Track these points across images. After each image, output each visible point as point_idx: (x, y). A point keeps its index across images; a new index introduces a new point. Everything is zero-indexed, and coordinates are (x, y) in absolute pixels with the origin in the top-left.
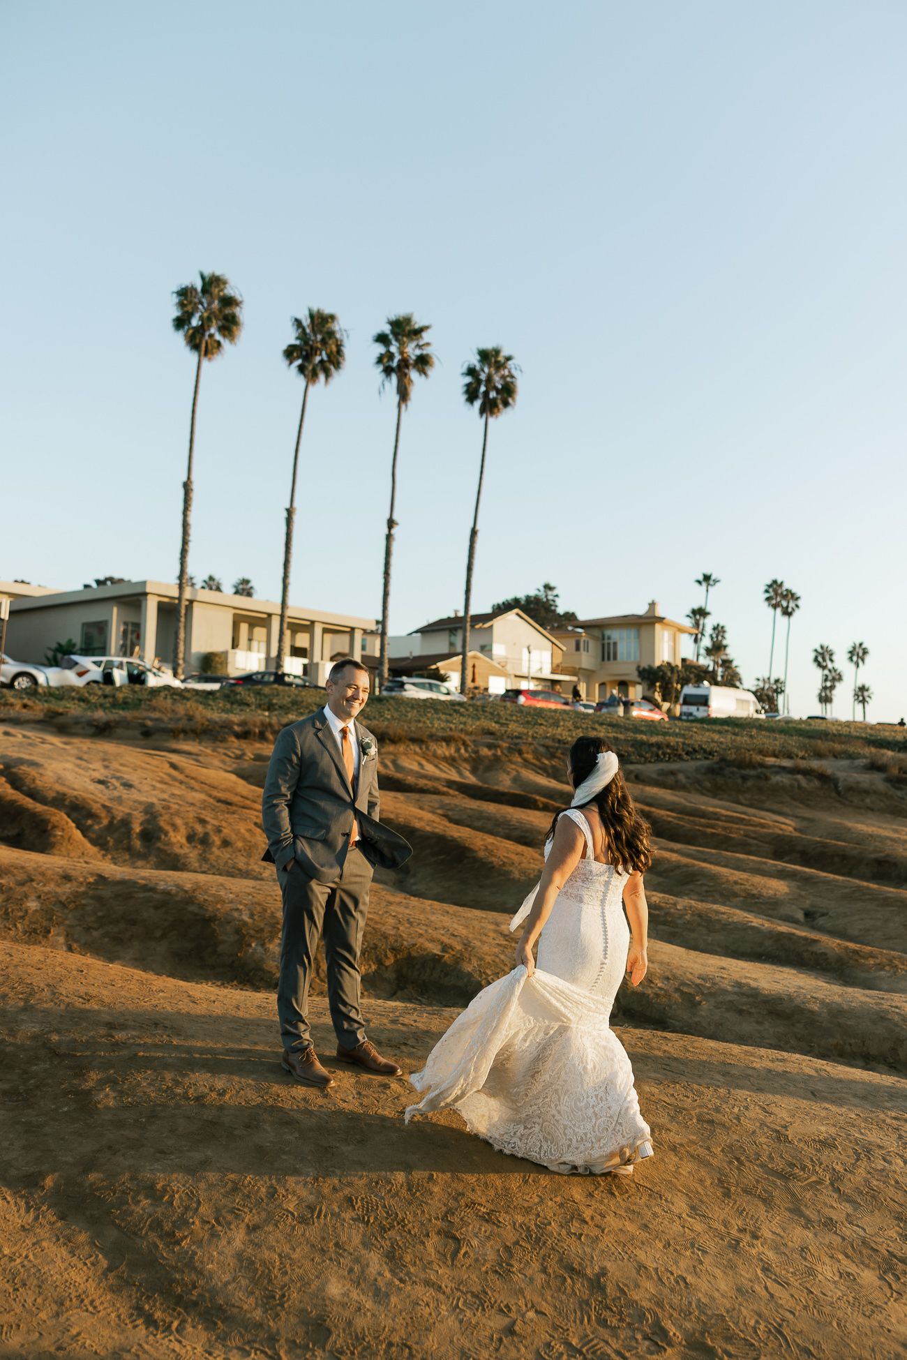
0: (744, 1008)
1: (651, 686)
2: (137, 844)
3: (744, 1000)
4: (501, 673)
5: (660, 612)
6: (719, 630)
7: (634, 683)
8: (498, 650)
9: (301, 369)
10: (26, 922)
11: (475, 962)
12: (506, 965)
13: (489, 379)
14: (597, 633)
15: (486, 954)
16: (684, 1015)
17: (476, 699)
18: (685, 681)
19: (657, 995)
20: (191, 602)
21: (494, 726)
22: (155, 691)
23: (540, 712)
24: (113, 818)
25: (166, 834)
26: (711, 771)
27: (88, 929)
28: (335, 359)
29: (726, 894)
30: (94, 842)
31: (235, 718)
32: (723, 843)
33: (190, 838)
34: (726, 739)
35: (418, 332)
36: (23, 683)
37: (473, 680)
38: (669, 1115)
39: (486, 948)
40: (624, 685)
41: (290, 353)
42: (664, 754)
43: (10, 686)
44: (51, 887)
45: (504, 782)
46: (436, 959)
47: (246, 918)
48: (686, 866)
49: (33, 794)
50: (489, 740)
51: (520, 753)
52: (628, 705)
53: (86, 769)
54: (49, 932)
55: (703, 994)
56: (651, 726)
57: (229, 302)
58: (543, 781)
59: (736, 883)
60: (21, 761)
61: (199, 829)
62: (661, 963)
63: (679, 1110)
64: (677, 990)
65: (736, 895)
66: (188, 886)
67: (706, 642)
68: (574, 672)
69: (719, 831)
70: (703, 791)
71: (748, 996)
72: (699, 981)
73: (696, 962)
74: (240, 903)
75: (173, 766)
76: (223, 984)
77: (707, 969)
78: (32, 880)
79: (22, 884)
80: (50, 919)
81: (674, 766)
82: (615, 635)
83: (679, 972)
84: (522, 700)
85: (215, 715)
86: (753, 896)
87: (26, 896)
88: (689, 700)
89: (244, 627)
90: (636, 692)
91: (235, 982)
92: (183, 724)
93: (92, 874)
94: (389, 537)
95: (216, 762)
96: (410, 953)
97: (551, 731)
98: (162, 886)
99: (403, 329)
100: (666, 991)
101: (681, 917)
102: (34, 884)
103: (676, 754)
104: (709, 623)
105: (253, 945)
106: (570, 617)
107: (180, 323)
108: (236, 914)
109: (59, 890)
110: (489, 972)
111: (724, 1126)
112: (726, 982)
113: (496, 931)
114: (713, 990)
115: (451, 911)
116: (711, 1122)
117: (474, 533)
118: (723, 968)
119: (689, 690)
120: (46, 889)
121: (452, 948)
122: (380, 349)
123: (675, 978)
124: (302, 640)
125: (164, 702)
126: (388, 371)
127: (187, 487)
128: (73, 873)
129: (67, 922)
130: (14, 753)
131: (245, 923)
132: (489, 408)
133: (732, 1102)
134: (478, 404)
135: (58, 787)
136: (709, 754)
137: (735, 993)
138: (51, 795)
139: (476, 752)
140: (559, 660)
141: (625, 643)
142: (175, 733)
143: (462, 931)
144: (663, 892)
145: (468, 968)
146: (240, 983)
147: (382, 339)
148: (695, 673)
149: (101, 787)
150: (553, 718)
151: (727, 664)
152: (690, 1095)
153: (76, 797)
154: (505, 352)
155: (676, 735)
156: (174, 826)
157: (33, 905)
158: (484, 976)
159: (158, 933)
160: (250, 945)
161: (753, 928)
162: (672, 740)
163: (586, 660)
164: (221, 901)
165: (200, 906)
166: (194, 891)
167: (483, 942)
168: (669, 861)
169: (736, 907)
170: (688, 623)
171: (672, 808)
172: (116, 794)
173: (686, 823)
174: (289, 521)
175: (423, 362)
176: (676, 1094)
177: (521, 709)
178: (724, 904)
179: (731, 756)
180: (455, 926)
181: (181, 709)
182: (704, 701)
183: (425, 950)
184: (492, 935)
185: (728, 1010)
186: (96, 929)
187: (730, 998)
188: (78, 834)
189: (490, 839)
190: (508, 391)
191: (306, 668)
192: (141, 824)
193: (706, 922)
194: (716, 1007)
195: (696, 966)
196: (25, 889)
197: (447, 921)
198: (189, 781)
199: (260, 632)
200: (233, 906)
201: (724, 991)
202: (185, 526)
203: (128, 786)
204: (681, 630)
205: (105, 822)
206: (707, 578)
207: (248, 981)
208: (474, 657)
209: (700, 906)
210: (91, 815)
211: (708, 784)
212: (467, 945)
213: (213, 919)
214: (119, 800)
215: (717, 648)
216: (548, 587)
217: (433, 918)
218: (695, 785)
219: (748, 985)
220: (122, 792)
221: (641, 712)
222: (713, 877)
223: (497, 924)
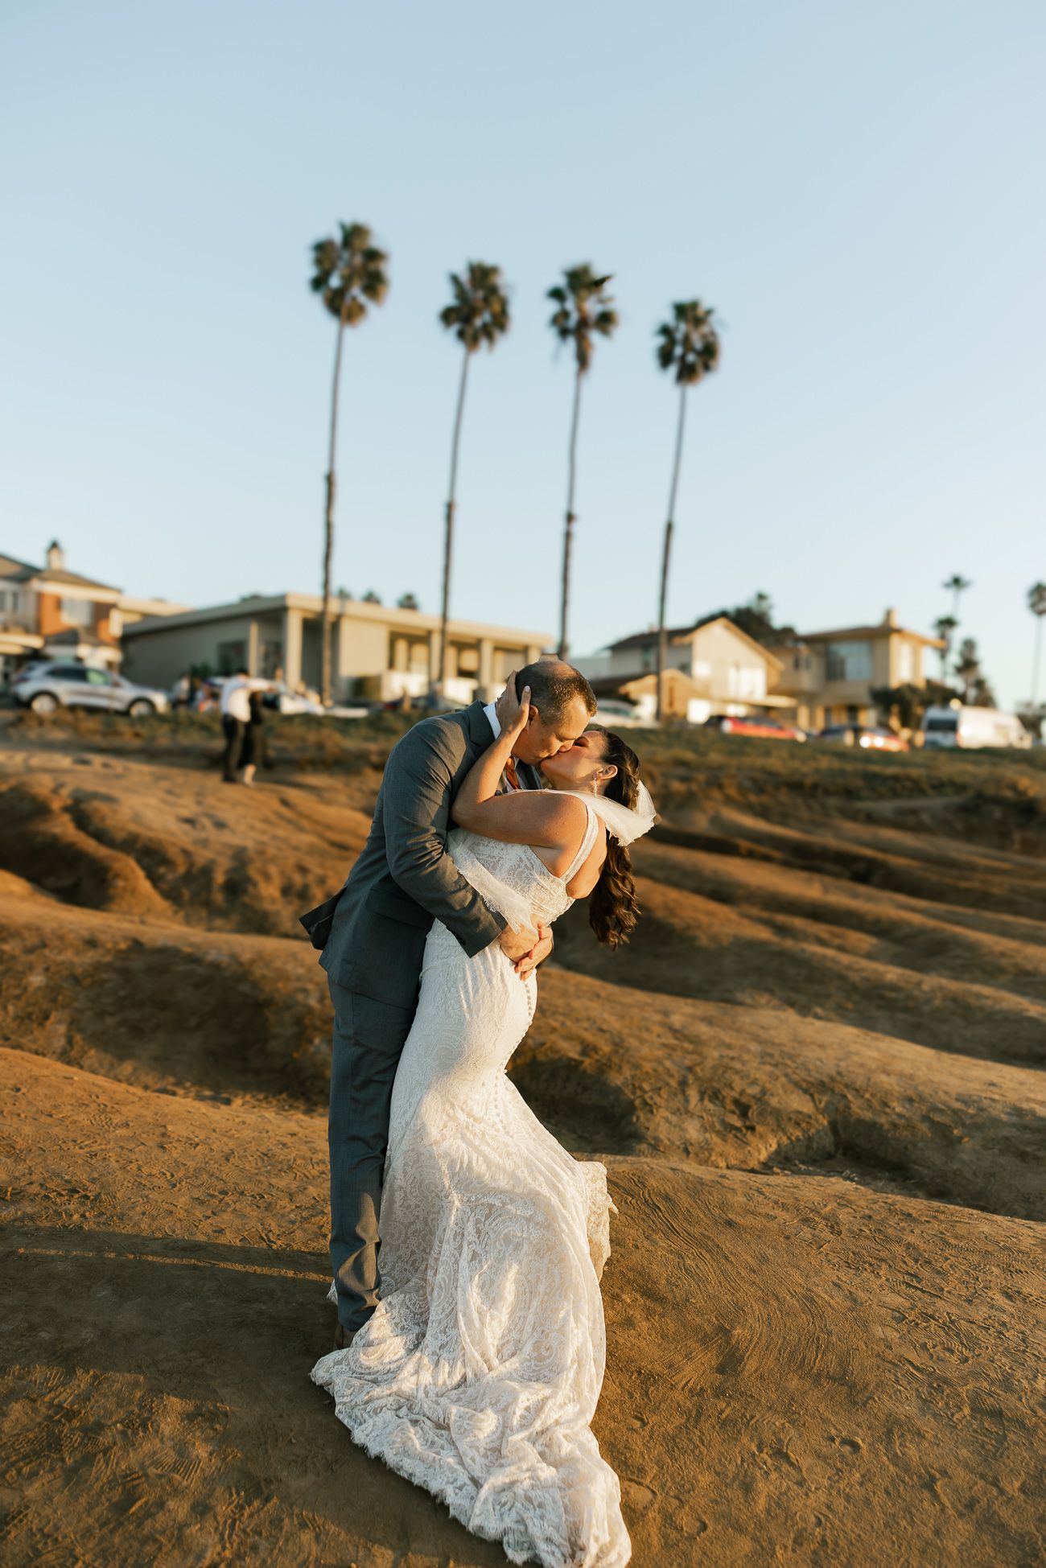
0: (1028, 1149)
1: (887, 711)
2: (219, 897)
3: (1028, 1136)
4: (704, 694)
5: (898, 621)
6: (969, 645)
7: (865, 707)
8: (701, 669)
9: (461, 335)
10: (22, 1003)
11: (627, 1072)
12: (672, 1076)
13: (686, 341)
14: (820, 647)
15: (645, 1059)
16: (937, 1158)
17: (672, 726)
18: (927, 703)
19: (895, 1126)
20: (339, 618)
21: (689, 755)
22: (290, 718)
23: (747, 741)
24: (191, 865)
25: (255, 884)
26: (964, 809)
27: (101, 1015)
28: (500, 321)
29: (990, 970)
30: (167, 895)
31: (373, 747)
32: (983, 900)
33: (286, 891)
34: (983, 770)
35: (599, 283)
36: (139, 710)
37: (671, 704)
38: (919, 1397)
39: (645, 1050)
40: (853, 710)
41: (448, 316)
42: (904, 788)
43: (126, 713)
44: (68, 956)
45: (699, 822)
46: (572, 1066)
47: (313, 1002)
48: (934, 930)
49: (101, 836)
50: (682, 771)
51: (720, 787)
52: (858, 731)
53: (173, 805)
54: (46, 1017)
55: (964, 1125)
56: (885, 756)
57: (373, 255)
58: (748, 821)
59: (1003, 954)
60: (95, 796)
61: (298, 879)
62: (901, 1075)
63: (939, 1384)
64: (925, 1118)
65: (1002, 971)
66: (246, 956)
67: (954, 658)
68: (791, 694)
69: (975, 885)
70: (953, 834)
71: (1032, 1130)
72: (957, 1105)
73: (951, 1074)
74: (311, 980)
75: (285, 803)
76: (266, 1098)
77: (969, 1085)
78: (44, 945)
79: (30, 951)
80: (54, 1000)
81: (917, 803)
82: (843, 650)
83: (927, 1091)
84: (727, 727)
85: (351, 744)
86: (1027, 973)
87: (31, 968)
88: (934, 726)
89: (401, 646)
90: (868, 717)
91: (284, 1096)
92: (311, 753)
93: (125, 938)
94: (568, 536)
95: (342, 798)
96: (534, 1057)
97: (760, 762)
98: (212, 956)
99: (582, 281)
100: (907, 1119)
101: (928, 1001)
102: (47, 952)
103: (916, 789)
104: (957, 636)
105: (317, 1041)
106: (788, 632)
107: (318, 283)
108: (300, 997)
109: (77, 960)
110: (646, 1086)
111: (1022, 1425)
112: (999, 1107)
113: (663, 1024)
114: (979, 1120)
115: (603, 994)
116: (997, 1414)
117: (669, 528)
118: (992, 1084)
119: (935, 713)
120: (61, 958)
121: (596, 1050)
122: (553, 307)
123: (922, 1099)
124: (469, 660)
125: (298, 730)
126: (564, 333)
127: (330, 480)
128: (102, 937)
129: (76, 1005)
130: (91, 786)
131: (310, 1010)
132: (687, 374)
133: (1031, 1362)
134: (673, 370)
135: (133, 828)
136: (960, 788)
137: (1014, 1125)
138: (120, 836)
139: (665, 786)
140: (775, 680)
141: (855, 660)
142: (300, 765)
143: (614, 1023)
144: (902, 965)
145: (616, 1079)
146: (291, 1096)
147: (556, 294)
148: (940, 695)
149: (187, 827)
150: (766, 747)
151: (980, 684)
152: (956, 1346)
153: (151, 840)
154: (705, 304)
155: (917, 765)
156: (267, 877)
157: (37, 980)
158: (639, 1093)
159: (193, 1022)
160: (311, 1042)
161: (1030, 1020)
162: (914, 772)
163: (808, 680)
164: (284, 976)
165: (255, 985)
166: (253, 962)
167: (642, 1041)
168: (909, 924)
169: (1003, 987)
170: (932, 634)
171: (915, 855)
172: (202, 835)
173: (932, 876)
174: (449, 518)
175: (606, 320)
176: (930, 1345)
177: (725, 738)
178: (986, 983)
179: (990, 790)
180: (606, 1016)
181: (312, 737)
182: (951, 726)
183: (557, 1052)
184: (657, 1029)
185: (1003, 1152)
186: (111, 1014)
187: (1005, 1132)
188: (145, 885)
189: (673, 894)
190: (709, 352)
191: (476, 694)
192: (227, 872)
193: (964, 1009)
194: (985, 1147)
195: (953, 1081)
196: (32, 958)
197: (596, 1009)
198: (298, 820)
199: (419, 651)
200: (299, 985)
201: (996, 1122)
202: (329, 526)
203: (220, 825)
204: (923, 642)
205: (181, 870)
206: (957, 582)
207: (303, 1094)
208: (673, 679)
209: (955, 986)
210: (166, 861)
211: (959, 826)
212: (618, 1044)
213: (268, 1003)
214: (205, 843)
215: (968, 665)
216: (761, 597)
217: (577, 1004)
218: (942, 827)
219: (1033, 1113)
220: (212, 833)
221: (872, 741)
222: (971, 947)
223: (666, 1014)
